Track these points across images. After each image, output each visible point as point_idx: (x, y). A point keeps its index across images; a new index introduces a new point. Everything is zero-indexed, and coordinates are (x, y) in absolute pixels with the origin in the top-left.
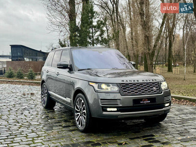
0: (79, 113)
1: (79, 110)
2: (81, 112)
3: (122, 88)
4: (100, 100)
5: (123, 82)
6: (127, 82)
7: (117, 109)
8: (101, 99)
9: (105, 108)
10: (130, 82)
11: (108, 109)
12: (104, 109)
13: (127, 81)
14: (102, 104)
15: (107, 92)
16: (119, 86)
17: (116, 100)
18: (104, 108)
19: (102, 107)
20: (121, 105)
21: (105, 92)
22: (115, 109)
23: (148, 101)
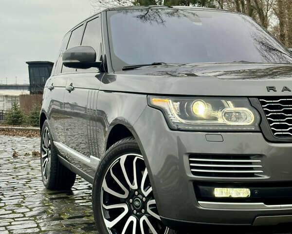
1: (123, 193)
2: (137, 203)
3: (267, 112)
4: (186, 159)
6: (286, 94)
8: (192, 155)
9: (206, 188)
12: (202, 190)
13: (286, 89)
14: (194, 173)
15: (211, 128)
16: (259, 106)
18: (201, 187)
19: (196, 183)
21: (207, 128)
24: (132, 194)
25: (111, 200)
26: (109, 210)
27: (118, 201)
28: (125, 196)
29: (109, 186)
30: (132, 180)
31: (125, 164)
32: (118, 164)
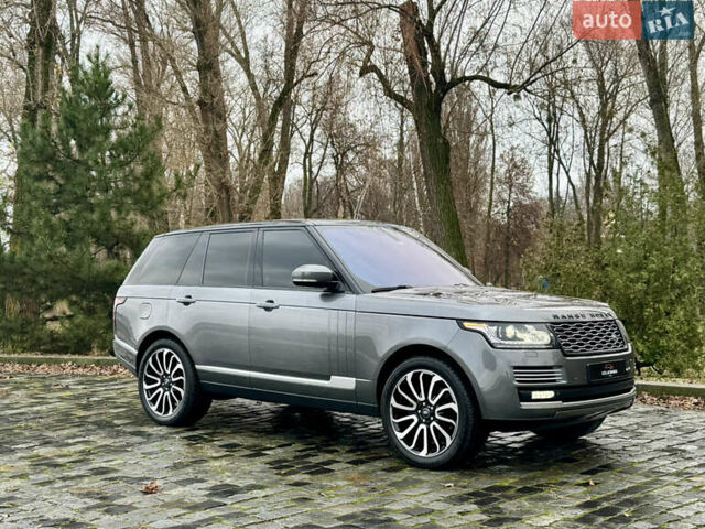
0: (414, 417)
1: (412, 406)
2: (425, 413)
3: (557, 334)
4: (512, 371)
5: (557, 320)
6: (563, 320)
7: (556, 393)
8: (515, 368)
9: (526, 392)
10: (571, 320)
11: (535, 395)
12: (522, 394)
13: (564, 317)
14: (518, 381)
16: (552, 330)
17: (551, 368)
18: (522, 392)
20: (564, 382)
22: (550, 394)
23: (614, 369)
24: (420, 406)
25: (400, 414)
26: (399, 423)
27: (408, 413)
28: (413, 409)
29: (398, 402)
30: (419, 392)
31: (412, 380)
32: (405, 381)
